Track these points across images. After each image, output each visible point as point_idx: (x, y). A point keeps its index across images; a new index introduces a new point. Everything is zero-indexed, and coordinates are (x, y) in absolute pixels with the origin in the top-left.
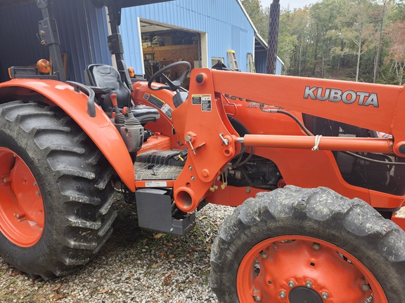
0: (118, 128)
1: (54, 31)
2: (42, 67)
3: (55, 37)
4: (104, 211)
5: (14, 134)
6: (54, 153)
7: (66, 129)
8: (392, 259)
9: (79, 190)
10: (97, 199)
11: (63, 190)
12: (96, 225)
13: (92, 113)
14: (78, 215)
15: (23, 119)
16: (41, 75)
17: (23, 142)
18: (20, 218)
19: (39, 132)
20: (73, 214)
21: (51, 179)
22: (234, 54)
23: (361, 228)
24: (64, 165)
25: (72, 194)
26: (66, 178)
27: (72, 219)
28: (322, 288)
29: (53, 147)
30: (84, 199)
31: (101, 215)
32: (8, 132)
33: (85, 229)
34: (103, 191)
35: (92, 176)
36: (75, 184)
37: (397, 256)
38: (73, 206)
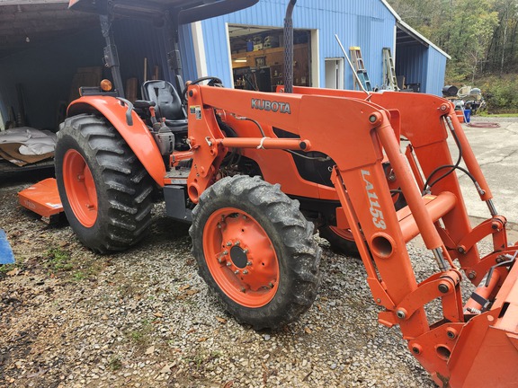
0: (153, 135)
1: (115, 55)
2: (104, 85)
3: (115, 60)
4: (138, 200)
5: (77, 139)
6: (101, 152)
7: (111, 135)
8: (274, 220)
9: (117, 181)
10: (132, 191)
11: (106, 180)
12: (133, 211)
13: (130, 123)
14: (117, 200)
15: (83, 127)
16: (102, 92)
17: (82, 145)
18: (90, 207)
19: (92, 137)
20: (114, 199)
21: (98, 172)
22: (358, 51)
23: (258, 200)
24: (107, 162)
25: (112, 183)
26: (108, 171)
27: (113, 203)
28: (245, 246)
29: (100, 148)
30: (121, 187)
31: (136, 203)
32: (74, 137)
33: (123, 212)
34: (137, 184)
35: (129, 171)
36: (114, 176)
37: (277, 218)
38: (113, 193)
